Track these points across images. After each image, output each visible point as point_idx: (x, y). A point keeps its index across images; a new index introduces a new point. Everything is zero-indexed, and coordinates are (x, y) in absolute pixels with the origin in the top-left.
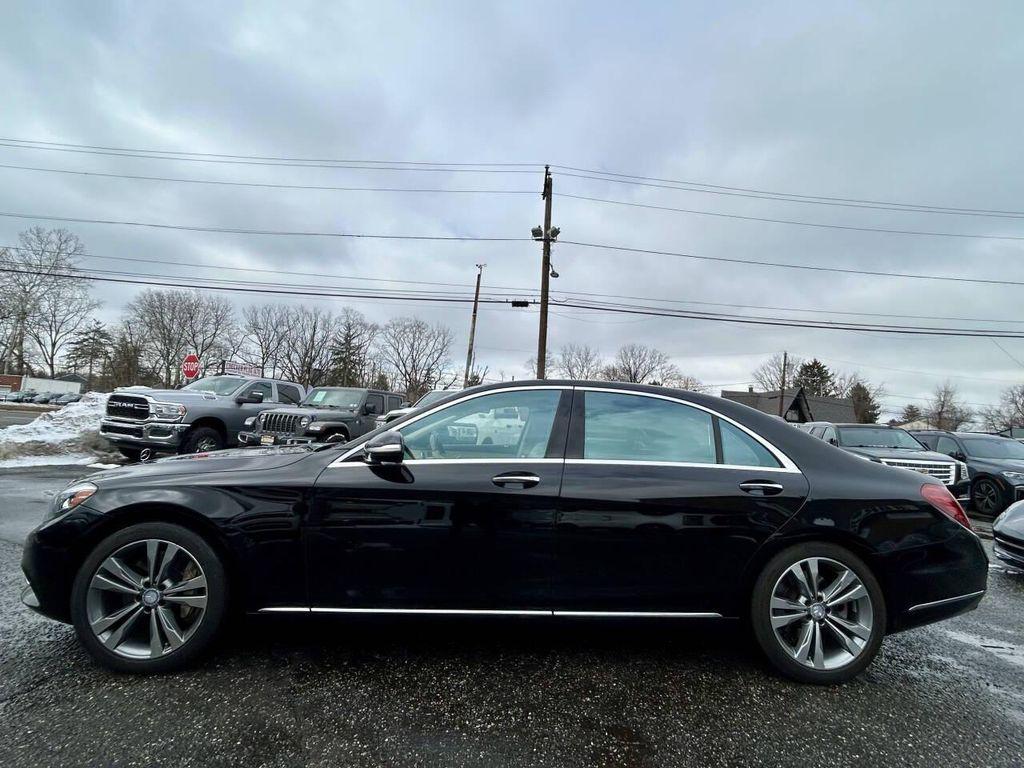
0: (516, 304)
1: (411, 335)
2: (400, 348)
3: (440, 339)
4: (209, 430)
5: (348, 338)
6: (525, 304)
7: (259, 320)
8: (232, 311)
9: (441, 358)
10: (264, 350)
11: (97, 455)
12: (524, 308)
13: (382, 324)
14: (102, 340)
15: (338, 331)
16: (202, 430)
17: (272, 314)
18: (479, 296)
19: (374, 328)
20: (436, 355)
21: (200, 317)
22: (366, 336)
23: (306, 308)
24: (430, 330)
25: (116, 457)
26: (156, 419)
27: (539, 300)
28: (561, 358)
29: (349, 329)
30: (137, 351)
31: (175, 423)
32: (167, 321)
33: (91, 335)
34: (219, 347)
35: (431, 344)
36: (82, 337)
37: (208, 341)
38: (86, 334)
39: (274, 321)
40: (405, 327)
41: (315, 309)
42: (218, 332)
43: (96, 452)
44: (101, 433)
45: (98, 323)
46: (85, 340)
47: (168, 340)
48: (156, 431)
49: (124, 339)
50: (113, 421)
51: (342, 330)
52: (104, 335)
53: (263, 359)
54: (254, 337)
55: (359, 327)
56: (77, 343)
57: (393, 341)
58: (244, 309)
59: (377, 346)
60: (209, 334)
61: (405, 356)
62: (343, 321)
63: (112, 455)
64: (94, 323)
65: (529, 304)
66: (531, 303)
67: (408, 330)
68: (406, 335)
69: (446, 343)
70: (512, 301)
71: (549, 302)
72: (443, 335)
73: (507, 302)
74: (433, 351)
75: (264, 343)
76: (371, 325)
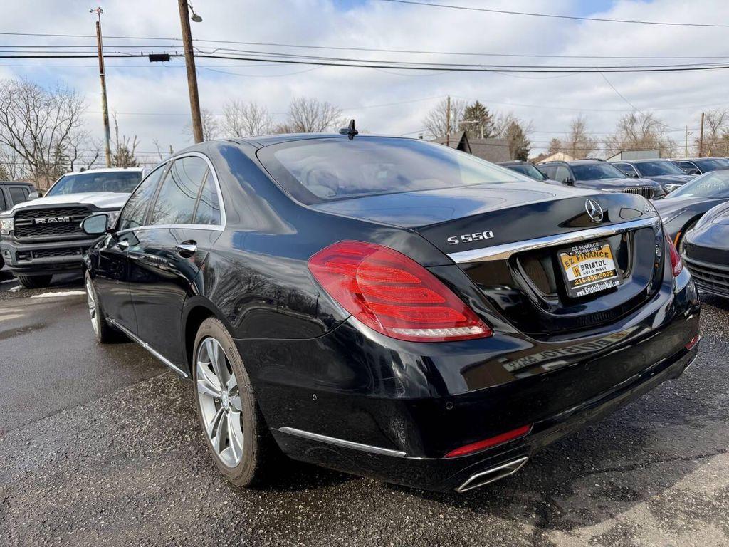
0: (153, 58)
1: (22, 103)
6: (165, 58)
9: (72, 130)
12: (165, 63)
18: (104, 49)
24: (47, 95)
27: (182, 51)
28: (225, 118)
35: (54, 113)
40: (11, 93)
61: (21, 132)
65: (171, 57)
66: (172, 56)
67: (15, 96)
68: (14, 104)
69: (74, 110)
70: (148, 54)
71: (195, 54)
72: (67, 101)
73: (142, 56)
74: (59, 122)
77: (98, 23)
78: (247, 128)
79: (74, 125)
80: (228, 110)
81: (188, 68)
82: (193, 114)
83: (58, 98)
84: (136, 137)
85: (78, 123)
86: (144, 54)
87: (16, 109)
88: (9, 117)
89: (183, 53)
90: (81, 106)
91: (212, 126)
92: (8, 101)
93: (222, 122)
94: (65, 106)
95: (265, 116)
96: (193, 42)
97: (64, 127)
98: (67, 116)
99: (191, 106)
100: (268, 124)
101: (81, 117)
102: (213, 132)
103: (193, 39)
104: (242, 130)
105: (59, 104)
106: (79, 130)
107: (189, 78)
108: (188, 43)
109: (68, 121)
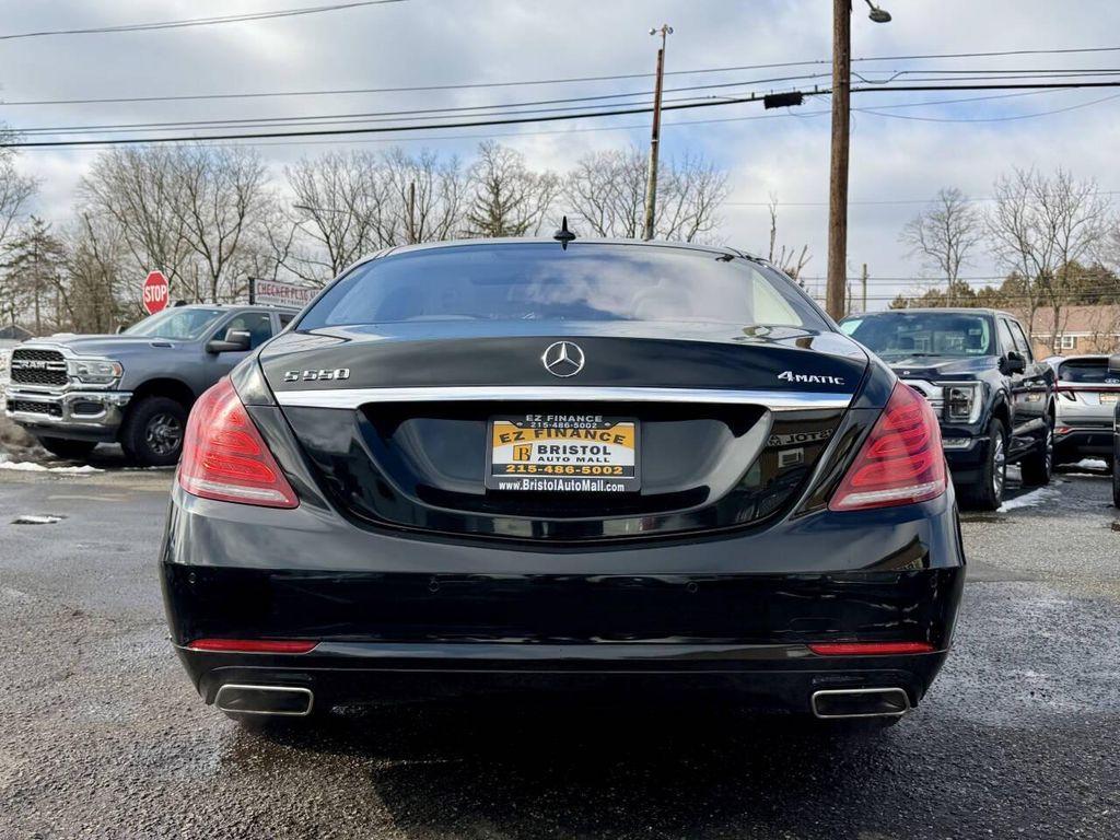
0: (772, 101)
1: (627, 191)
2: (606, 224)
4: (165, 401)
5: (497, 211)
6: (794, 99)
7: (319, 187)
8: (266, 175)
10: (335, 251)
11: (10, 451)
12: (794, 108)
13: (563, 174)
14: (49, 256)
15: (475, 198)
16: (153, 402)
17: (342, 173)
18: (664, 96)
19: (549, 183)
21: (209, 194)
22: (533, 201)
23: (406, 155)
25: (37, 453)
26: (78, 385)
27: (828, 83)
28: (994, 206)
29: (496, 190)
30: (107, 272)
31: (109, 390)
32: (151, 206)
33: (30, 247)
34: (253, 252)
36: (17, 252)
37: (229, 240)
38: (22, 245)
39: (347, 188)
40: (615, 173)
42: (246, 220)
43: (9, 446)
44: (8, 413)
45: (39, 223)
46: (22, 258)
47: (156, 244)
48: (81, 406)
49: (84, 249)
50: (22, 392)
51: (484, 193)
52: (51, 245)
53: (334, 270)
54: (313, 226)
55: (516, 184)
56: (10, 265)
57: (587, 208)
60: (230, 225)
62: (483, 173)
63: (31, 451)
64: (31, 224)
65: (805, 98)
66: (808, 94)
67: (619, 179)
68: (616, 193)
69: (706, 201)
70: (763, 95)
71: (852, 87)
72: (697, 183)
73: (753, 99)
74: (678, 221)
75: (332, 237)
76: (542, 178)
77: (661, 52)
78: (1042, 225)
79: (701, 227)
80: (1006, 189)
81: (835, 114)
82: (831, 203)
83: (683, 179)
84: (806, 248)
85: (709, 223)
86: (756, 96)
87: (617, 201)
88: (605, 214)
89: (829, 87)
90: (719, 193)
91: (963, 226)
92: (608, 188)
93: (986, 216)
94: (693, 192)
95: (1090, 199)
96: (852, 64)
97: (686, 230)
98: (692, 211)
99: (831, 188)
100: (1095, 216)
101: (716, 210)
102: (964, 237)
103: (852, 58)
104: (1031, 232)
105: (683, 190)
106: (709, 237)
107: (833, 134)
108: (841, 67)
109: (694, 220)
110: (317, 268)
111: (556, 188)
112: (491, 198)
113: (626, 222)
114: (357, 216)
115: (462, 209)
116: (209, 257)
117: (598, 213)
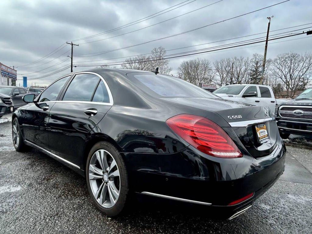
1: (289, 62)
3: (308, 61)
5: (257, 68)
8: (210, 64)
9: (308, 71)
10: (222, 78)
13: (273, 59)
15: (252, 66)
17: (224, 63)
20: (305, 70)
23: (237, 58)
24: (301, 57)
29: (257, 64)
32: (190, 72)
35: (301, 64)
40: (286, 58)
41: (241, 57)
47: (190, 78)
53: (221, 81)
54: (218, 73)
58: (213, 63)
59: (271, 70)
61: (286, 73)
62: (254, 60)
68: (286, 63)
73: (303, 33)
74: (303, 68)
75: (221, 75)
76: (268, 60)
77: (269, 23)
79: (309, 69)
88: (283, 67)
92: (284, 61)
98: (306, 65)
105: (304, 60)
109: (307, 67)
110: (218, 81)
111: (271, 62)
112: (255, 66)
113: (288, 69)
114: (227, 71)
115: (249, 68)
116: (199, 80)
117: (281, 67)
